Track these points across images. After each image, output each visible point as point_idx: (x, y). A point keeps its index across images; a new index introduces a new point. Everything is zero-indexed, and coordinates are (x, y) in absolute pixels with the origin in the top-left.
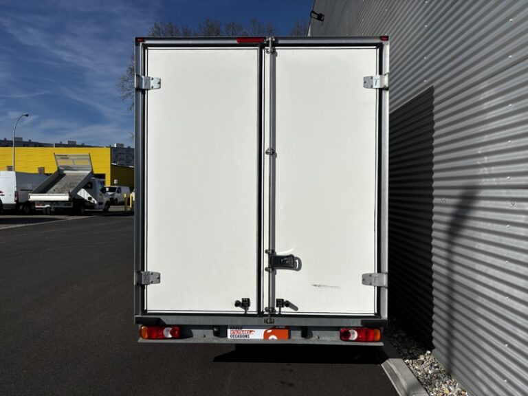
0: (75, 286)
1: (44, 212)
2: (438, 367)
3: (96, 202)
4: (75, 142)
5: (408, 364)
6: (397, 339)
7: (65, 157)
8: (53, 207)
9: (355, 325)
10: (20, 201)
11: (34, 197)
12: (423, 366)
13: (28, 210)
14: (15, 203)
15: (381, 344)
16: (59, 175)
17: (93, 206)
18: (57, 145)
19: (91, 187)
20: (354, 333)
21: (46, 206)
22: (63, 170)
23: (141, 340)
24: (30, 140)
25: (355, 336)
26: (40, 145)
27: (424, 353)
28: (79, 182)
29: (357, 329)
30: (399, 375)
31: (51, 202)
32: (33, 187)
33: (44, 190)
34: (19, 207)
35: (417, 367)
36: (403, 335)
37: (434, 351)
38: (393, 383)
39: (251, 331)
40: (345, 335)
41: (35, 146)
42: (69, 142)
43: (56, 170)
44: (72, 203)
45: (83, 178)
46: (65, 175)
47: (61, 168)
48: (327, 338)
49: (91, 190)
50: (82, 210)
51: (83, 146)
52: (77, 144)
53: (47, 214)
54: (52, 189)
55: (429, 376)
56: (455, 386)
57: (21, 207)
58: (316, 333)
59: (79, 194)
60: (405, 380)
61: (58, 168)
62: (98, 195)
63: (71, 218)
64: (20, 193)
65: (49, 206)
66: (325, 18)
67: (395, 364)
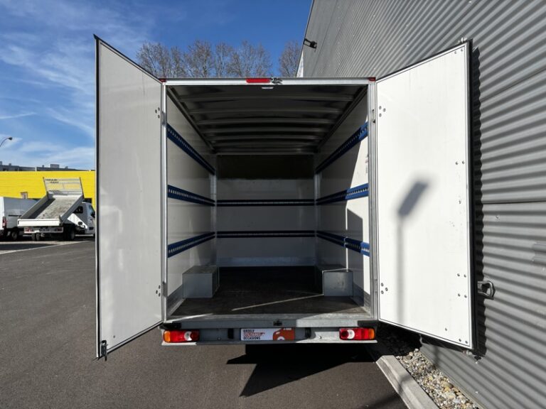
0: (84, 306)
1: (33, 238)
2: (424, 361)
3: (86, 227)
4: (58, 165)
5: (399, 359)
6: (390, 340)
7: (54, 181)
8: (42, 232)
9: (352, 326)
10: (8, 227)
11: (22, 223)
12: (412, 360)
13: (16, 236)
14: (3, 229)
15: (375, 341)
16: (49, 200)
17: (83, 231)
18: (39, 169)
19: (81, 212)
20: (351, 333)
21: (35, 232)
22: (52, 195)
23: (164, 343)
24: (10, 164)
25: (352, 335)
26: (21, 169)
27: (413, 351)
28: (70, 206)
29: (354, 328)
30: (391, 368)
31: (41, 228)
32: (21, 212)
33: (33, 216)
34: (7, 234)
35: (406, 362)
36: (395, 337)
37: (421, 348)
38: (386, 375)
39: (261, 333)
40: (344, 335)
41: (16, 170)
42: (52, 165)
43: (46, 194)
44: (63, 228)
45: (73, 203)
46: (53, 200)
47: (50, 193)
48: (328, 338)
49: (81, 215)
50: (73, 236)
51: (66, 169)
52: (60, 167)
53: (36, 240)
54: (41, 215)
55: (416, 368)
56: (438, 375)
57: (9, 233)
58: (318, 334)
59: (69, 219)
60: (396, 371)
61: (47, 192)
62: (89, 220)
63: (62, 243)
64: (8, 218)
65: (38, 231)
66: (318, 45)
67: (387, 360)
